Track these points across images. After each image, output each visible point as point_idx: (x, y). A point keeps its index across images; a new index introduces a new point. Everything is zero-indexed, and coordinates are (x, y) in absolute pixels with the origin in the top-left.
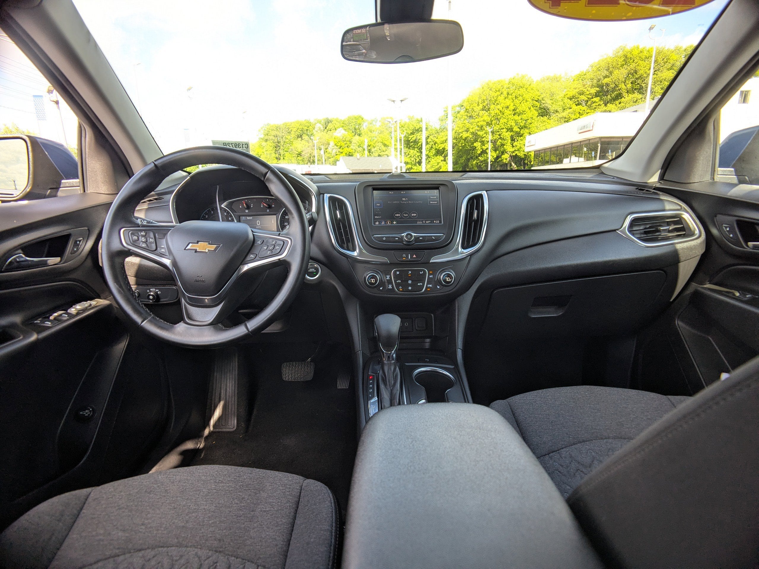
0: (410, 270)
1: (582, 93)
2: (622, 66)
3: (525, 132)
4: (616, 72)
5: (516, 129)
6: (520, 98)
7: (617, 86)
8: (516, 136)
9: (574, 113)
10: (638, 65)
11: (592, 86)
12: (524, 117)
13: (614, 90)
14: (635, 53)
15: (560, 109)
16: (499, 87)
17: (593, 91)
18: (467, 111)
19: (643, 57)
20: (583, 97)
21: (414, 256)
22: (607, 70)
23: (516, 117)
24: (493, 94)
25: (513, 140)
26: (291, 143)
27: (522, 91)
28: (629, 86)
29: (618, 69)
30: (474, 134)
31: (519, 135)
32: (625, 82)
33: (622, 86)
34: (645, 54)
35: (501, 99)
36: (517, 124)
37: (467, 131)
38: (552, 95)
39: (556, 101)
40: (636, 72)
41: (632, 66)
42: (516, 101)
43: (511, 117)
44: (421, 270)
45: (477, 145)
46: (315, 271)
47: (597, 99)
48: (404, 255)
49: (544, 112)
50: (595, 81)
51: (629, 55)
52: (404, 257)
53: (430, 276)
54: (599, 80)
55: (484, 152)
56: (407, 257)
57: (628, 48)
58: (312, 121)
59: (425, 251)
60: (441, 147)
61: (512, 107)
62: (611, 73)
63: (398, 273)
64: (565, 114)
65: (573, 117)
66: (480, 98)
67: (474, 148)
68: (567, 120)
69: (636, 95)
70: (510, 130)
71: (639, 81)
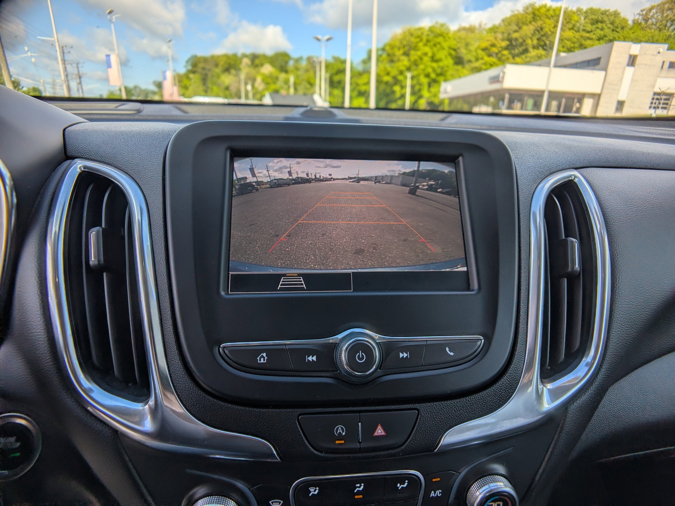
0: (359, 480)
1: (493, 45)
2: (530, 22)
3: (441, 79)
4: (525, 28)
5: (433, 76)
6: (438, 46)
7: (524, 41)
8: (433, 82)
9: (485, 64)
10: (544, 23)
11: (503, 40)
12: (441, 64)
13: (521, 44)
14: (543, 11)
15: (473, 59)
16: (419, 33)
17: (504, 44)
18: (389, 55)
19: (549, 15)
20: (495, 50)
21: (380, 431)
22: (517, 25)
23: (434, 65)
24: (413, 40)
25: (430, 85)
26: (218, 76)
27: (440, 39)
28: (535, 42)
29: (527, 25)
30: (395, 78)
31: (435, 81)
32: (531, 38)
33: (529, 41)
34: (551, 12)
35: (421, 44)
36: (434, 70)
37: (388, 74)
38: (467, 45)
39: (470, 51)
40: (542, 29)
41: (539, 23)
42: (435, 49)
43: (429, 63)
44: (401, 479)
45: (397, 88)
46: (18, 444)
47: (506, 52)
48: (340, 430)
49: (459, 61)
50: (506, 35)
51: (537, 13)
52: (340, 437)
53: (432, 494)
54: (509, 34)
55: (403, 96)
56: (352, 431)
57: (537, 5)
58: (239, 54)
59: (417, 406)
60: (363, 88)
61: (430, 54)
62: (520, 28)
63: (314, 491)
64: (477, 64)
65: (484, 67)
66: (401, 42)
67: (393, 92)
68: (478, 70)
69: (541, 52)
70: (428, 76)
71: (544, 38)
